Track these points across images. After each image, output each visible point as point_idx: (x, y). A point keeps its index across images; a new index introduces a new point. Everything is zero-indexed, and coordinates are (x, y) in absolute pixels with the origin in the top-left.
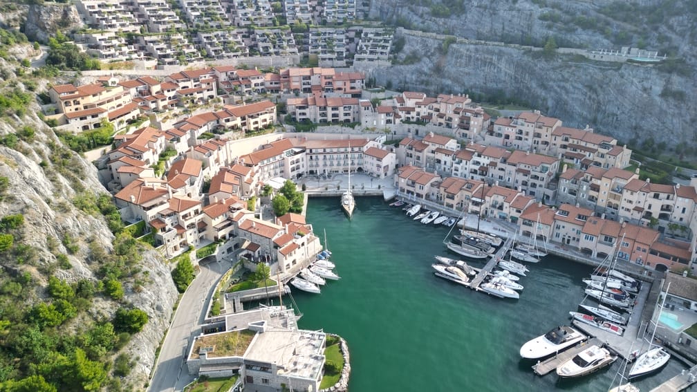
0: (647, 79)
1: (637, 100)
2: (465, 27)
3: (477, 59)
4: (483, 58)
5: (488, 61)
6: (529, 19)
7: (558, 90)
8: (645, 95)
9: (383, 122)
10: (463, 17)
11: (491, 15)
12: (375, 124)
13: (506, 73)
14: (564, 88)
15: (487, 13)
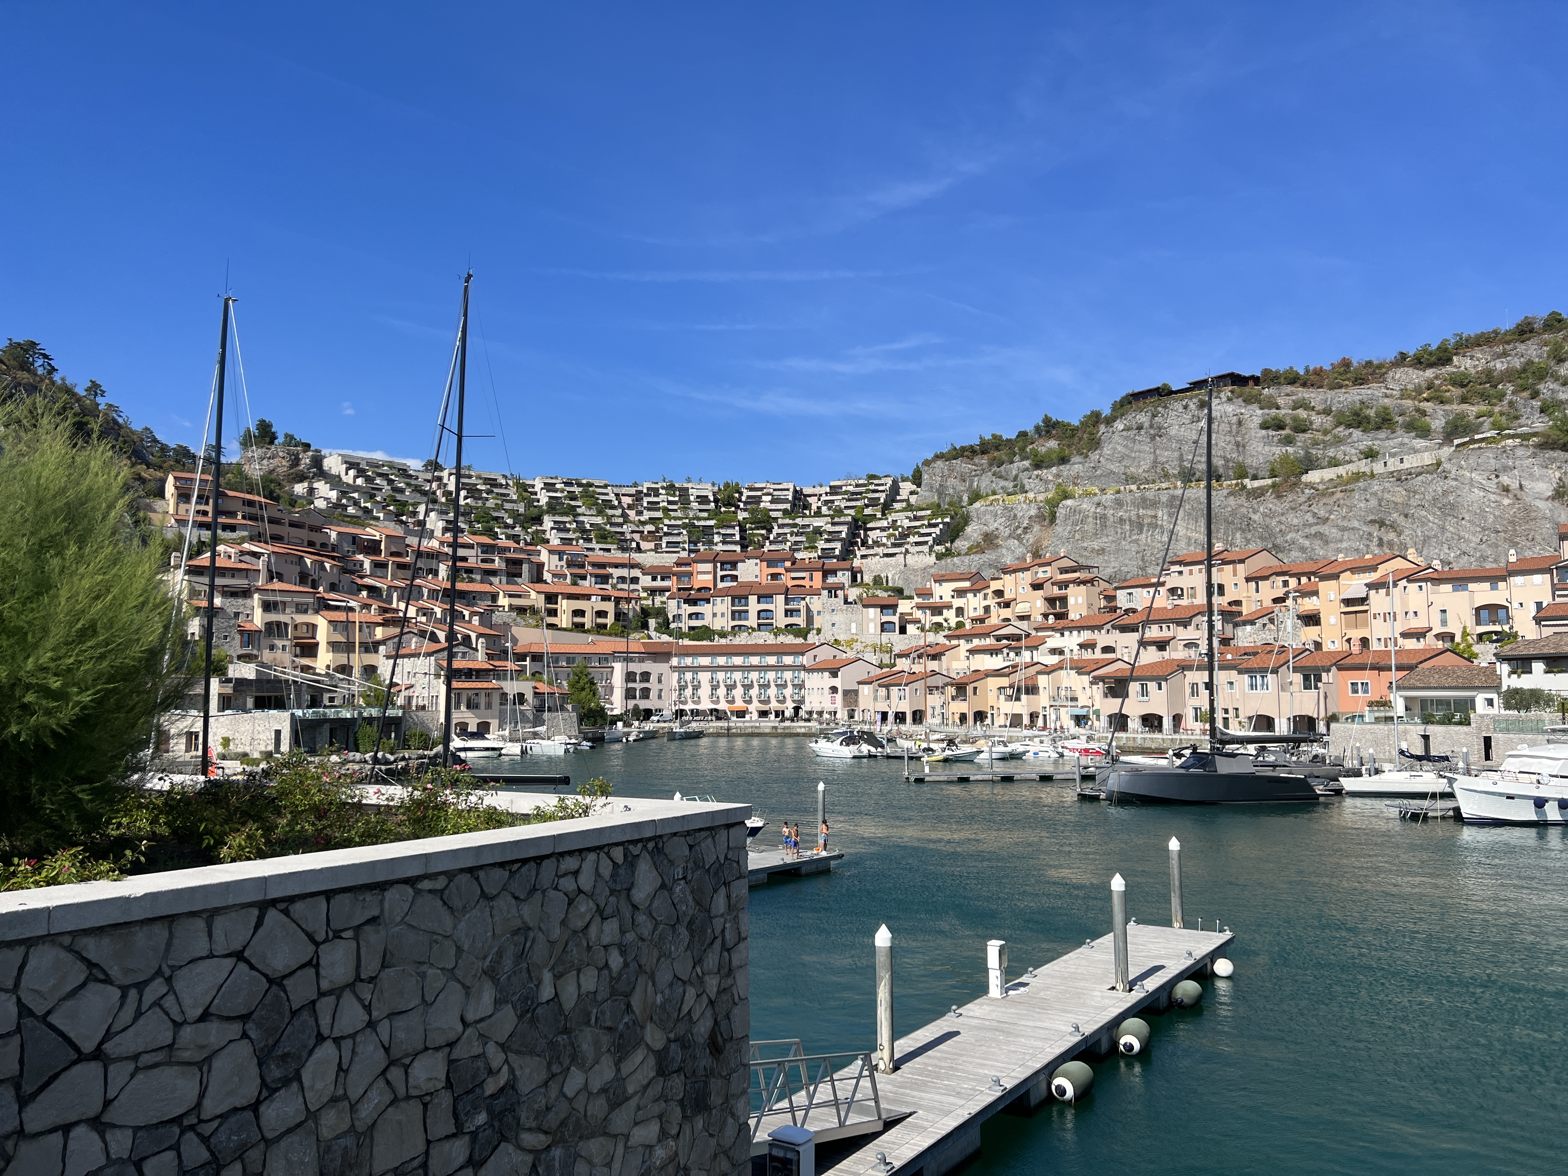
0: (1506, 469)
1: (1491, 519)
2: (1099, 472)
3: (1122, 521)
4: (1134, 518)
5: (1147, 521)
6: (1237, 433)
7: (1307, 543)
8: (1506, 502)
9: (873, 628)
10: (1094, 456)
11: (1153, 438)
12: (854, 631)
13: (1189, 539)
14: (1319, 535)
15: (1143, 437)
